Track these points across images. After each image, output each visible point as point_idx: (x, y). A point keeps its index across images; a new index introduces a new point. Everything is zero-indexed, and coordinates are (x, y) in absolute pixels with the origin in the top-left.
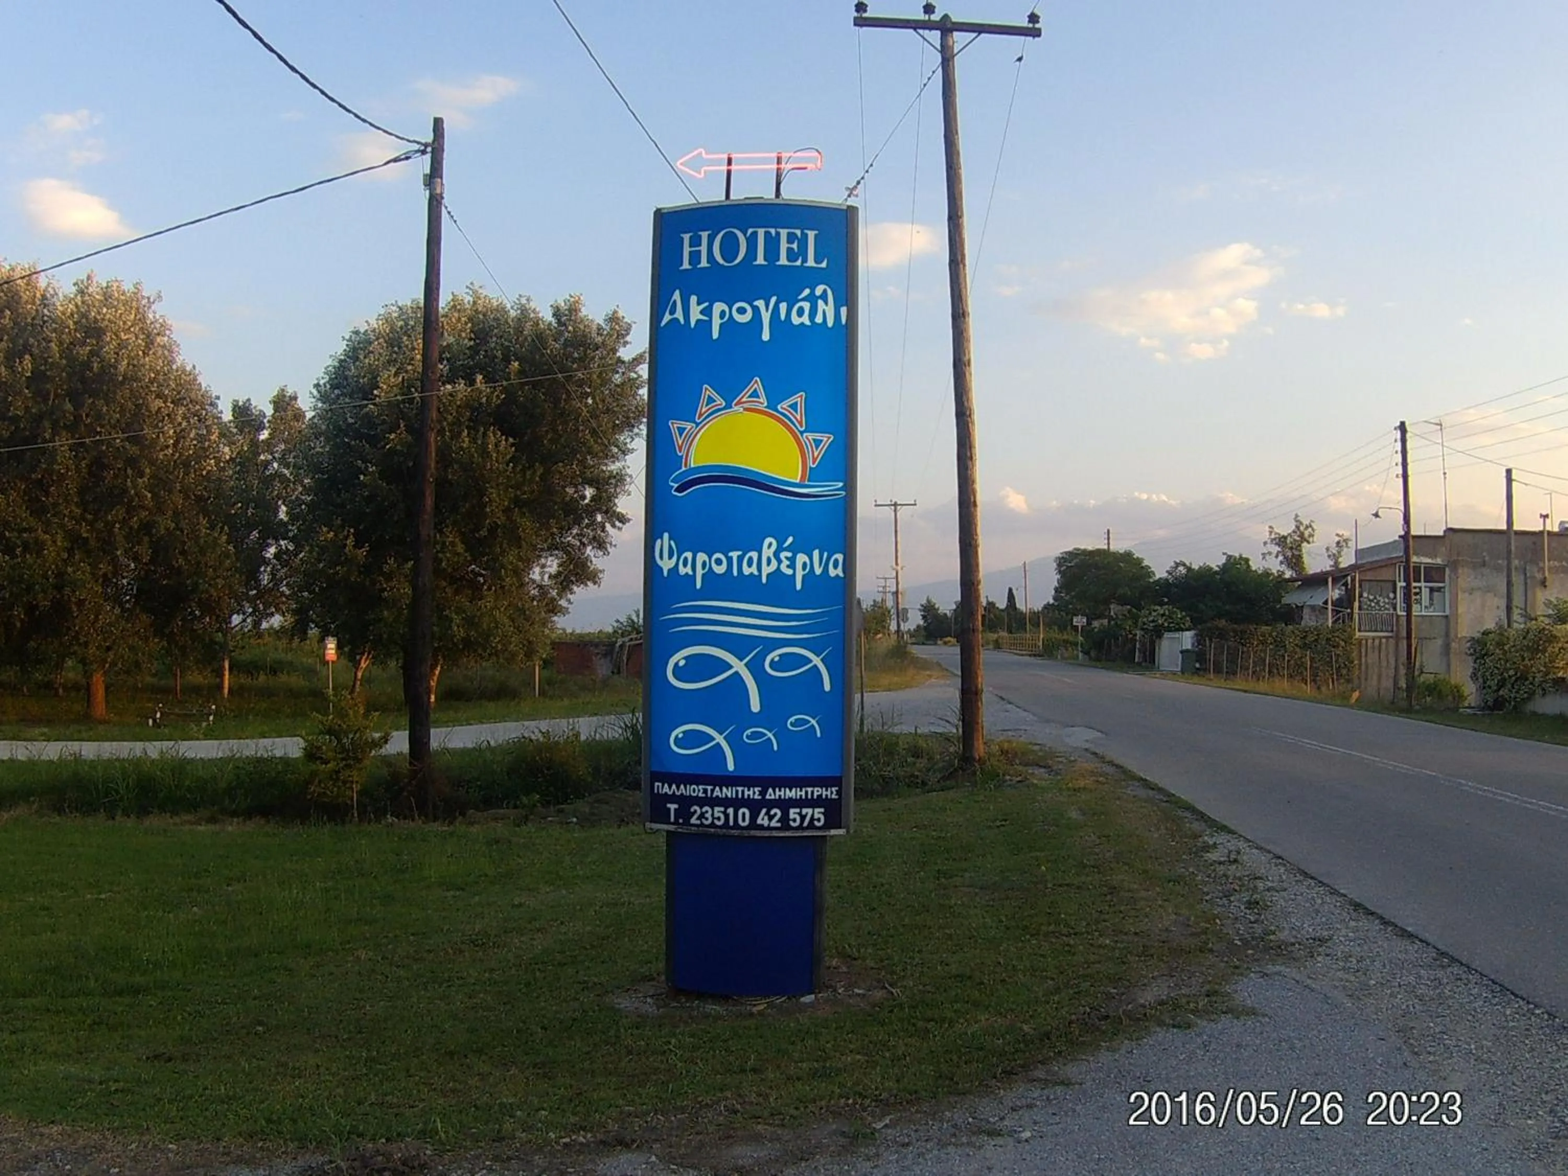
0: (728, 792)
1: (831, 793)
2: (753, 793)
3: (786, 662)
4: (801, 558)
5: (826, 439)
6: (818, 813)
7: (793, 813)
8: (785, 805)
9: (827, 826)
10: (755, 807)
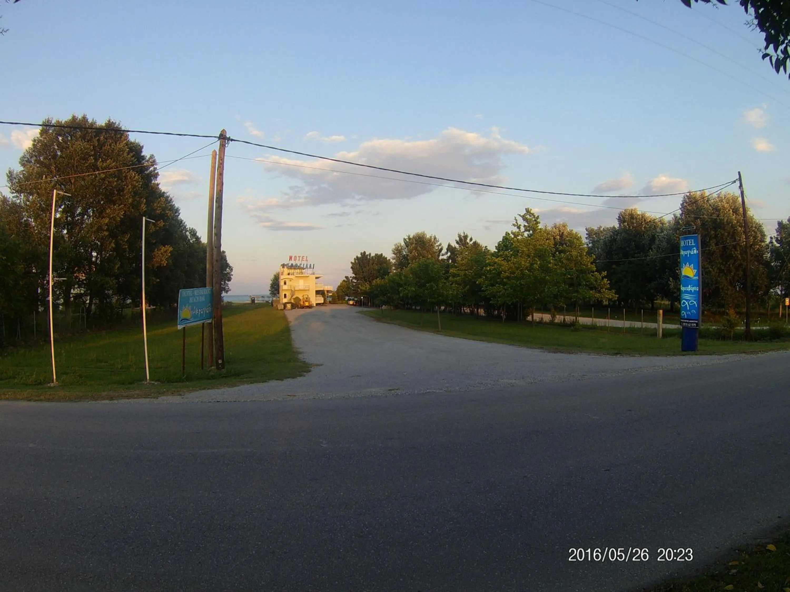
0: (685, 321)
1: (697, 322)
2: (688, 321)
3: (692, 303)
4: (693, 288)
5: (696, 270)
6: (695, 324)
7: (692, 324)
8: (691, 323)
9: (696, 326)
10: (688, 323)
